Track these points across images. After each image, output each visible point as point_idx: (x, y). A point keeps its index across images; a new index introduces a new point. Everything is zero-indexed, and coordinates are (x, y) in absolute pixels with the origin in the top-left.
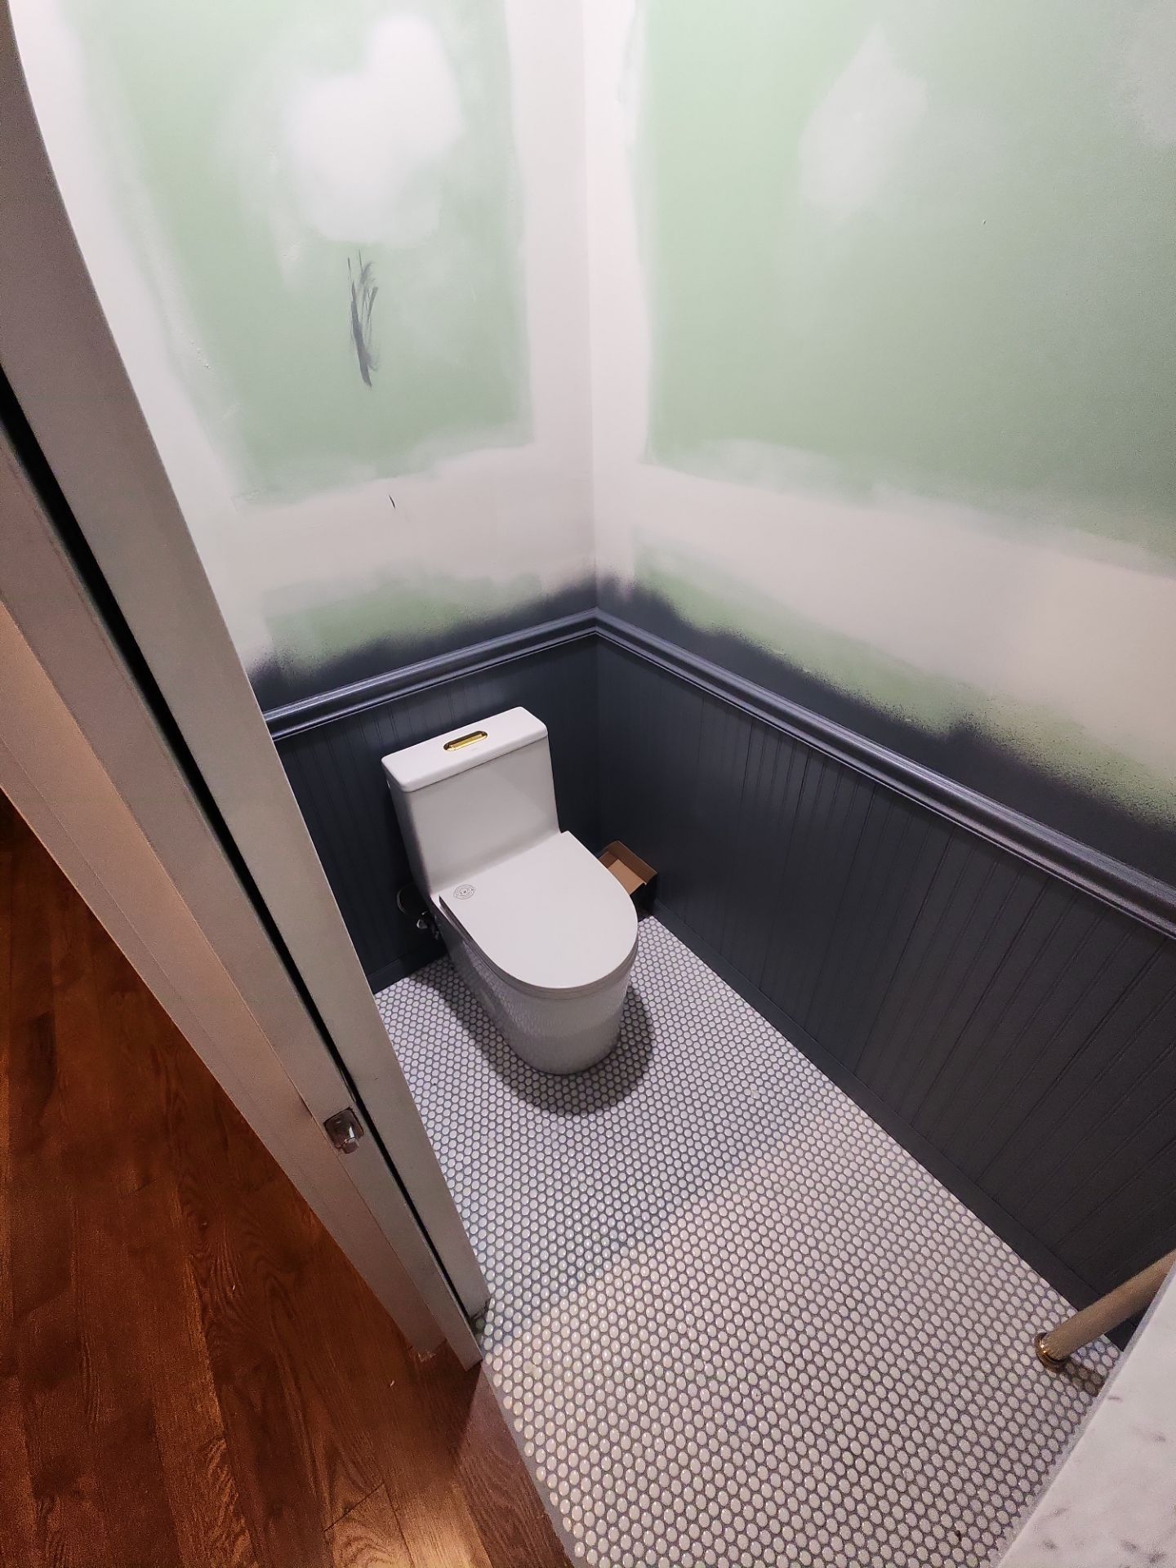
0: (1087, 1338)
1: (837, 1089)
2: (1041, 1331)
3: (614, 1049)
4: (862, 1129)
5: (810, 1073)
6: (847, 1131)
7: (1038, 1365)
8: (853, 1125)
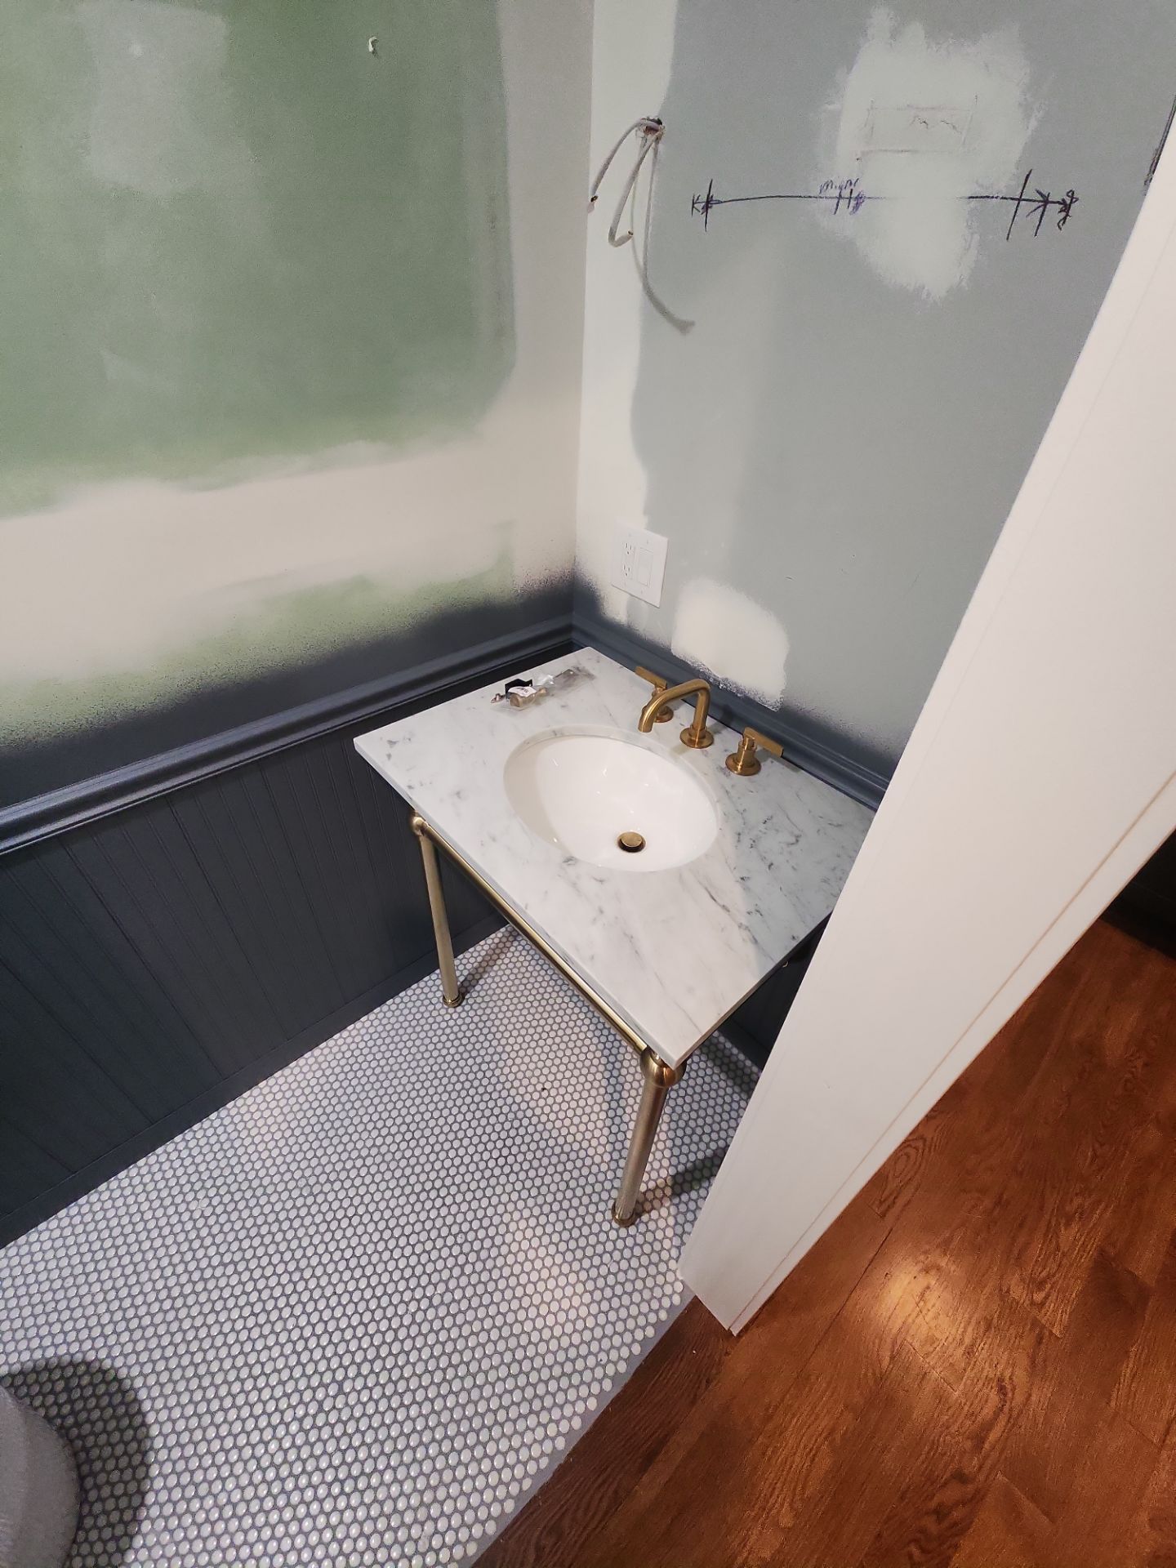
0: (451, 970)
1: (230, 1105)
2: (441, 1000)
3: (63, 1431)
4: (275, 1089)
5: (201, 1132)
6: (273, 1104)
7: (459, 1009)
8: (269, 1098)
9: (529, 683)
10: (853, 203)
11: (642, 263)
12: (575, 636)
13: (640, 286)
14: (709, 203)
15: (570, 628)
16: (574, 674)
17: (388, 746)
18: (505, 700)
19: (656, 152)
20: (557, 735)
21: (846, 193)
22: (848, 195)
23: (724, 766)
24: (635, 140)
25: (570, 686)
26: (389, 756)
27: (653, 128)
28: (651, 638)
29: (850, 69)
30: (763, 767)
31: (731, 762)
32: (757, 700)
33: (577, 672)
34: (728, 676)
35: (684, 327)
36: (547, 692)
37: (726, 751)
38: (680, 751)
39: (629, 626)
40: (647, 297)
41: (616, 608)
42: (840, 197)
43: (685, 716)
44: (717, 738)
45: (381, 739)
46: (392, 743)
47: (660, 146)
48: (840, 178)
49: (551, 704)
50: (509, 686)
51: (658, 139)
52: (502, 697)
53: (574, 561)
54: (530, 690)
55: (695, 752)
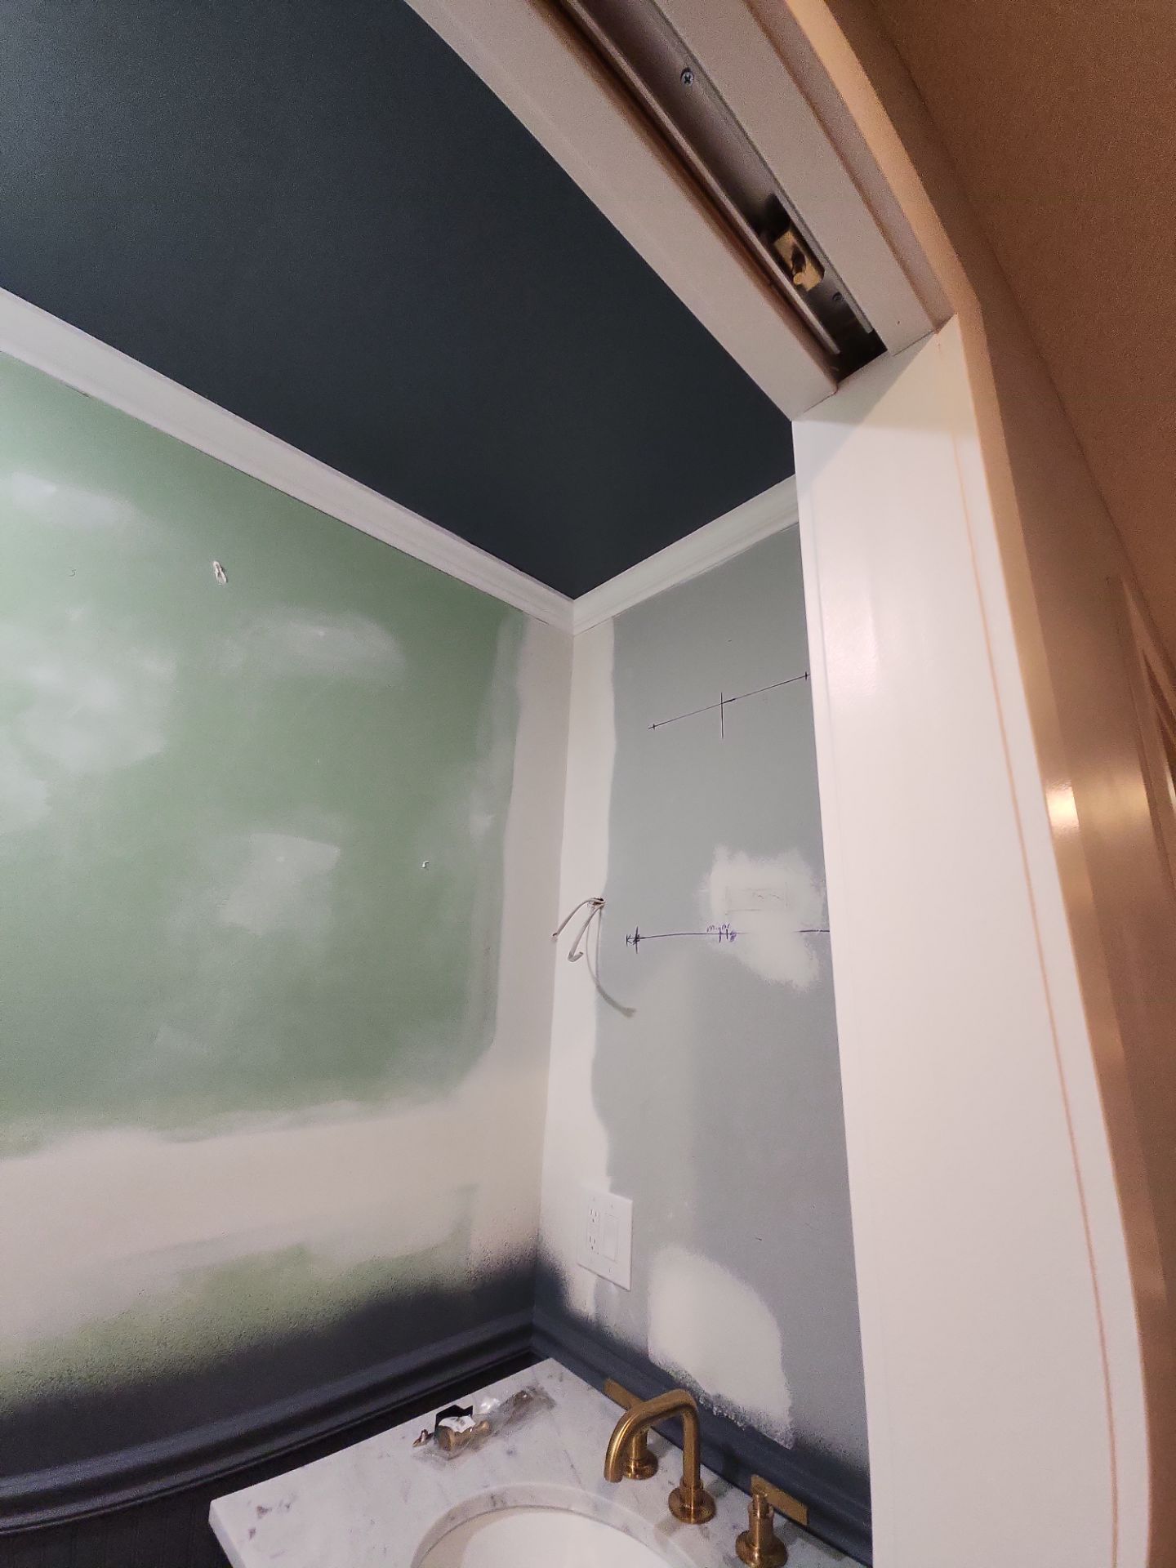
9: (469, 1411)
10: (729, 936)
11: (595, 974)
12: (535, 1342)
13: (593, 987)
14: (637, 939)
15: (528, 1330)
16: (529, 1399)
17: (255, 1515)
18: (431, 1442)
19: (600, 914)
20: (497, 1504)
21: (724, 931)
22: (725, 932)
23: (734, 1554)
24: (586, 910)
25: (521, 1417)
26: (252, 1532)
27: (598, 903)
28: (623, 1337)
29: (710, 875)
30: (790, 1552)
31: (744, 1548)
32: (763, 1430)
33: (532, 1395)
34: (722, 1392)
35: (629, 1012)
36: (489, 1429)
37: (734, 1527)
38: (667, 1529)
39: (598, 1322)
40: (599, 995)
41: (583, 1298)
42: (721, 933)
43: (672, 1466)
44: (721, 1505)
45: (249, 1503)
46: (262, 1510)
47: (603, 911)
48: (718, 923)
49: (493, 1448)
50: (440, 1416)
51: (601, 908)
52: (429, 1437)
53: (538, 1238)
54: (468, 1422)
55: (690, 1530)
